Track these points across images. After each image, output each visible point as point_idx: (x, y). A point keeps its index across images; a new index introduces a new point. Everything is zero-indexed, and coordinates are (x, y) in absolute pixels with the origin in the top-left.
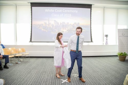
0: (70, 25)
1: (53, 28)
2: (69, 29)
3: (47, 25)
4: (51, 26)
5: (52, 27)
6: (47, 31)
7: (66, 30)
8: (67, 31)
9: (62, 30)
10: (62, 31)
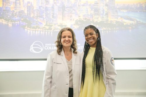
0: (83, 5)
1: (32, 16)
2: (82, 18)
3: (12, 6)
4: (23, 9)
5: (26, 12)
6: (10, 25)
7: (73, 22)
8: (77, 23)
9: (60, 21)
10: (61, 25)
